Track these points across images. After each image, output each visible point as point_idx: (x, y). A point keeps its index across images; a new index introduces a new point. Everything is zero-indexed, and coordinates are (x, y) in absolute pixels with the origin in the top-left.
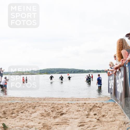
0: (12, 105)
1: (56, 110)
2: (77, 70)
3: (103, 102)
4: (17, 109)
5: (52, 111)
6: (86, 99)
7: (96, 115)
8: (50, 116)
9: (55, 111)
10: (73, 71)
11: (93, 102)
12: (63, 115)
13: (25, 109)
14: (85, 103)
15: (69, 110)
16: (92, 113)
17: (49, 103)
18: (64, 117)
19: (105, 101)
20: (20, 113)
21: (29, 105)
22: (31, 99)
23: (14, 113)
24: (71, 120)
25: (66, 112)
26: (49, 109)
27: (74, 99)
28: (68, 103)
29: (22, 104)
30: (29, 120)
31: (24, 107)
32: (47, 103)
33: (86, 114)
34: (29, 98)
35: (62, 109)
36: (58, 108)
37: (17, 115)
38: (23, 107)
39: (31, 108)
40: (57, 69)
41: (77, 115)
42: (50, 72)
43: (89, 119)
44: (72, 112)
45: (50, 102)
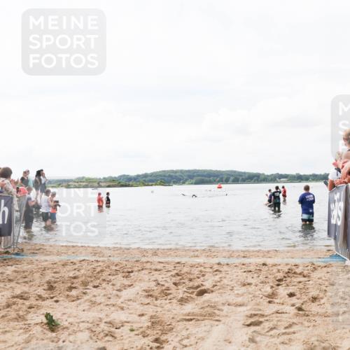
0: (69, 268)
1: (186, 281)
2: (245, 173)
3: (314, 260)
4: (84, 278)
5: (175, 284)
6: (268, 252)
7: (295, 297)
8: (169, 297)
9: (184, 283)
10: (232, 178)
11: (286, 261)
12: (205, 294)
13: (103, 278)
14: (264, 264)
15: (222, 283)
16: (283, 291)
17: (167, 263)
18: (208, 301)
19: (320, 260)
20: (91, 288)
21: (114, 268)
22: (119, 252)
23: (75, 288)
24: (226, 308)
25: (214, 286)
26: (166, 279)
27: (233, 252)
28: (219, 264)
29: (96, 264)
30: (114, 305)
31: (102, 271)
32: (162, 263)
33: (266, 294)
34: (115, 249)
35: (202, 278)
36: (192, 277)
37: (84, 293)
38: (98, 273)
39: (120, 275)
40: (189, 171)
41: (242, 295)
42: (170, 178)
43: (274, 308)
44: (229, 288)
45: (169, 259)
